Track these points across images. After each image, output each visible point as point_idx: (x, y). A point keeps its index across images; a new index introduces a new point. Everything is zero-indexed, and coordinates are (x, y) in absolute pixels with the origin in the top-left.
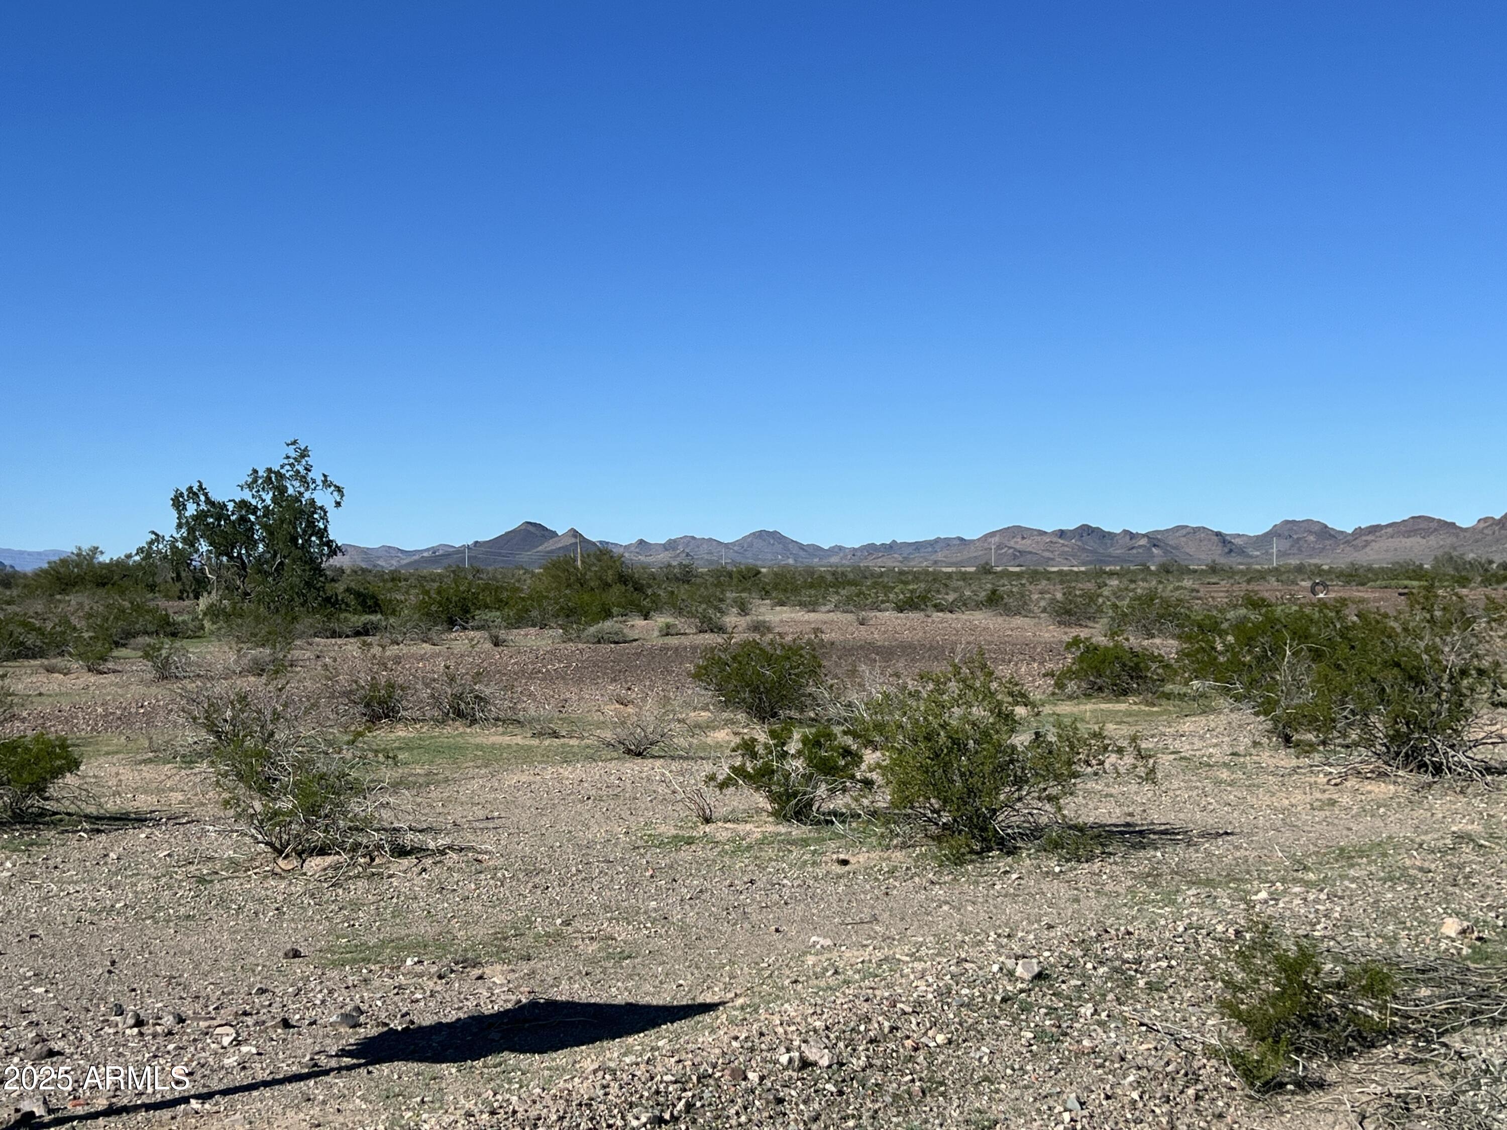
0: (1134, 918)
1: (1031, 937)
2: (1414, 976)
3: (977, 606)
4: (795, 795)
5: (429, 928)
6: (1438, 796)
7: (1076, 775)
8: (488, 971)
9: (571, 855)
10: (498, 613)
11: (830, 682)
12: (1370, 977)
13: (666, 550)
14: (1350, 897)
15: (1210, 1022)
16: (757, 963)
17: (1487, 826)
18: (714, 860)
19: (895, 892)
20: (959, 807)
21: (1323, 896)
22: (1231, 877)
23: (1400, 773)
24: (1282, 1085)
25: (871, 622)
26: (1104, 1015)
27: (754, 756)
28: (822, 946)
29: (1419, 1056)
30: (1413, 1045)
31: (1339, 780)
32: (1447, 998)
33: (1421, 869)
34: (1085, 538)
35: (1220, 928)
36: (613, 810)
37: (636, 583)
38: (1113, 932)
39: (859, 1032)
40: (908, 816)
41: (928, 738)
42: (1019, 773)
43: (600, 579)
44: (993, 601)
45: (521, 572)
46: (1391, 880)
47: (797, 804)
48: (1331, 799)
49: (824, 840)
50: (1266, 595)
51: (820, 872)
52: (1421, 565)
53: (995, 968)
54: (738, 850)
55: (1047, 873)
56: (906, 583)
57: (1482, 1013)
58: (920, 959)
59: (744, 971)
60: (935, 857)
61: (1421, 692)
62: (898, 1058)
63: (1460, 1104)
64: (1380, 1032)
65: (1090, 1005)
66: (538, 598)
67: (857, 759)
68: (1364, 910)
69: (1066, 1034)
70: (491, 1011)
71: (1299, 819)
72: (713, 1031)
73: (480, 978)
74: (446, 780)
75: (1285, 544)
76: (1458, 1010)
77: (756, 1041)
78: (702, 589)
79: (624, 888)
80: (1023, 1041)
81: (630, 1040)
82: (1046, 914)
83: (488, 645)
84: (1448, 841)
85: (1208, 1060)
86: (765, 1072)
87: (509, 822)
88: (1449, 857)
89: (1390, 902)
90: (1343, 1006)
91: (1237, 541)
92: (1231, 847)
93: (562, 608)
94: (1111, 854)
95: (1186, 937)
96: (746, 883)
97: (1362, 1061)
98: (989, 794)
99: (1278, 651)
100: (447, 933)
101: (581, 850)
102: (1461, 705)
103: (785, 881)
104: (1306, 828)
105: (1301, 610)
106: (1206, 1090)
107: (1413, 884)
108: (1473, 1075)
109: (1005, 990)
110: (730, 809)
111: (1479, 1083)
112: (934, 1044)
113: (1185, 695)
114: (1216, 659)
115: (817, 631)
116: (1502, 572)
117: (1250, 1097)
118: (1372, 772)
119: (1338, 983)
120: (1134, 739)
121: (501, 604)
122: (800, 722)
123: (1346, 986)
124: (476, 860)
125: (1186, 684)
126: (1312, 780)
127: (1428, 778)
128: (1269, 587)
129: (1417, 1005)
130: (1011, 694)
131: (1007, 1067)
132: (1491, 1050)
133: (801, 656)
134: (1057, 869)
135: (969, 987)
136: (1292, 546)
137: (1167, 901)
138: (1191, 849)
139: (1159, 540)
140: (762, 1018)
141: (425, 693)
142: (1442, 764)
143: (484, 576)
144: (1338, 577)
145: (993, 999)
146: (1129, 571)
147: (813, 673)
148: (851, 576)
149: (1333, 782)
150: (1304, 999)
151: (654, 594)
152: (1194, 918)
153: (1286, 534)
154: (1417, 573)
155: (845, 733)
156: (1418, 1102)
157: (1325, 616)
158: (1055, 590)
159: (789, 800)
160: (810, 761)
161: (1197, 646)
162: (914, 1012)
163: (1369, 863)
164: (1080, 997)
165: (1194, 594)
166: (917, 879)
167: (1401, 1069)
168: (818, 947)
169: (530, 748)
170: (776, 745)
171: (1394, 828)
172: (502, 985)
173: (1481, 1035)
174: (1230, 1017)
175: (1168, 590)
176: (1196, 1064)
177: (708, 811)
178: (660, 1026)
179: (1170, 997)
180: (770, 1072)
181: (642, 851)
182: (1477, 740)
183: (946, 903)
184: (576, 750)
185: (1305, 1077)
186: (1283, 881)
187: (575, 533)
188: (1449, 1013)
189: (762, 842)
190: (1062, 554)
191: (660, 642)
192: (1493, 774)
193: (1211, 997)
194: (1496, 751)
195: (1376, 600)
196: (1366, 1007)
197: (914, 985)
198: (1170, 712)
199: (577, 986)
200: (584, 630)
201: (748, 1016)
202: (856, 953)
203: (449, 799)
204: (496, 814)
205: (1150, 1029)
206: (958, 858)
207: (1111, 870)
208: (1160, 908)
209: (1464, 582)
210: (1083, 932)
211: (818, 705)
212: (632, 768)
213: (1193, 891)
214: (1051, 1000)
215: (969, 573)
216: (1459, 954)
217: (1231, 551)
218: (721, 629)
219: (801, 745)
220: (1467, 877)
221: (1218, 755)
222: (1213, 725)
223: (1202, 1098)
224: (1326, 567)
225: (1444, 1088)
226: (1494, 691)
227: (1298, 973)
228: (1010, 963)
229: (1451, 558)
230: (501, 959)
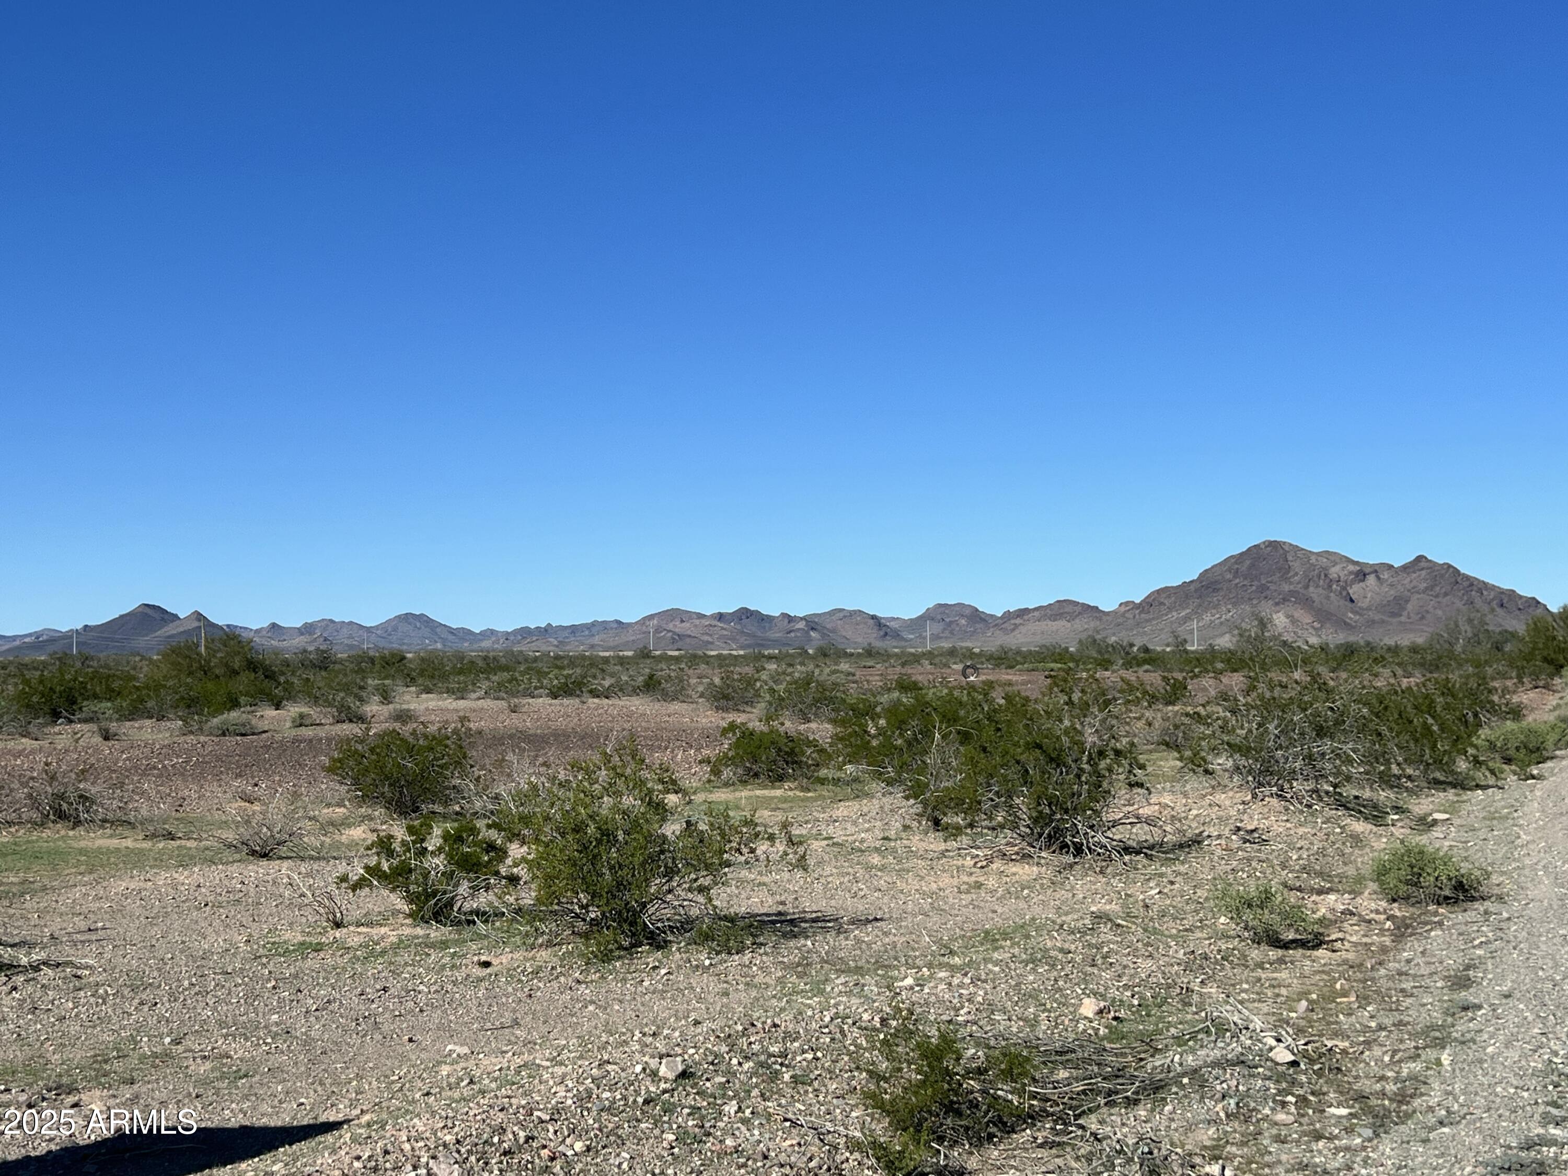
0: (783, 1010)
1: (677, 1034)
2: (1053, 1058)
3: (634, 691)
4: (434, 894)
5: (18, 1053)
6: (1079, 877)
7: (728, 864)
8: (85, 1097)
9: (184, 970)
10: (109, 704)
11: (477, 774)
12: (1009, 1062)
13: (302, 634)
14: (993, 980)
15: (854, 1114)
16: (386, 1077)
17: (1125, 906)
18: (343, 968)
19: (539, 994)
20: (607, 901)
21: (967, 980)
22: (879, 965)
23: (1043, 854)
25: (523, 710)
26: (748, 1112)
27: (390, 853)
28: (458, 1055)
29: (1057, 1139)
30: (1052, 1129)
31: (984, 863)
32: (1084, 1079)
33: (1061, 950)
34: (745, 621)
35: (866, 1017)
36: (234, 916)
37: (267, 670)
38: (760, 1025)
39: (492, 1145)
40: (555, 913)
41: (576, 830)
42: (670, 865)
43: (227, 665)
44: (651, 686)
45: (137, 659)
46: (1033, 962)
47: (436, 904)
48: (977, 882)
49: (465, 941)
50: (920, 678)
51: (459, 975)
52: (1068, 648)
53: (638, 1068)
54: (372, 955)
55: (697, 966)
56: (562, 668)
57: (1117, 1093)
58: (561, 1064)
59: (372, 1085)
60: (582, 955)
61: (1061, 773)
62: (533, 1170)
64: (1019, 1116)
65: (734, 1102)
66: (156, 687)
67: (501, 853)
68: (1006, 993)
69: (709, 1134)
70: (87, 1142)
71: (946, 903)
72: (334, 1152)
73: (75, 1105)
74: (44, 889)
75: (937, 628)
76: (1093, 1091)
77: (380, 1159)
78: (341, 676)
79: (242, 1001)
80: (665, 1144)
81: (243, 1166)
82: (694, 1009)
83: (97, 739)
84: (1087, 922)
85: (851, 1153)
87: (114, 932)
88: (1088, 938)
89: (1031, 984)
90: (984, 1092)
91: (892, 624)
92: (880, 934)
93: (183, 698)
94: (762, 944)
95: (832, 1027)
96: (378, 991)
97: (1002, 1147)
98: (639, 887)
99: (928, 734)
100: (39, 1057)
101: (195, 962)
102: (1100, 786)
103: (421, 987)
104: (953, 912)
105: (951, 694)
107: (1053, 966)
108: (1108, 1156)
109: (648, 1091)
110: (364, 912)
111: (1113, 1163)
112: (571, 1152)
113: (839, 780)
114: (869, 742)
115: (463, 719)
116: (1142, 655)
118: (1017, 853)
119: (979, 1068)
120: (785, 826)
121: (112, 694)
122: (443, 816)
123: (986, 1071)
124: (76, 976)
125: (840, 769)
126: (960, 863)
127: (1070, 859)
128: (922, 670)
129: (1055, 1088)
130: (661, 781)
131: (647, 1172)
132: (1125, 1130)
133: (446, 746)
134: (707, 962)
135: (610, 1090)
136: (945, 629)
137: (815, 992)
138: (842, 937)
139: (816, 623)
140: (388, 1135)
141: (22, 793)
142: (1082, 844)
143: (95, 664)
144: (987, 660)
145: (635, 1101)
146: (788, 655)
147: (459, 764)
148: (503, 661)
149: (979, 865)
150: (946, 1086)
151: (287, 682)
152: (842, 1007)
153: (939, 617)
154: (1061, 655)
155: (489, 827)
157: (973, 699)
158: (713, 675)
159: (427, 900)
160: (450, 857)
161: (850, 730)
162: (551, 1119)
163: (1012, 946)
164: (724, 1095)
165: (850, 678)
166: (562, 979)
167: (1041, 1153)
168: (455, 1055)
169: (141, 852)
170: (414, 842)
171: (1037, 910)
173: (1116, 1116)
174: (873, 1108)
175: (824, 673)
176: (839, 1158)
177: (338, 915)
178: (277, 1148)
179: (815, 1090)
181: (264, 960)
182: (1115, 821)
183: (592, 1002)
184: (194, 852)
185: (946, 1165)
186: (930, 966)
187: (198, 616)
188: (1086, 1095)
189: (397, 947)
190: (721, 637)
191: (294, 732)
192: (1130, 853)
193: (855, 1088)
194: (1134, 830)
195: (1024, 683)
196: (1006, 1092)
197: (553, 1091)
198: (824, 798)
200: (207, 721)
201: (373, 1134)
202: (494, 1060)
203: (46, 911)
204: (100, 925)
205: (794, 1124)
206: (606, 955)
207: (762, 960)
208: (809, 998)
209: (1105, 664)
210: (729, 1027)
211: (464, 798)
212: (258, 870)
213: (842, 980)
214: (695, 1100)
215: (627, 657)
216: (1096, 1034)
217: (886, 634)
218: (361, 719)
219: (441, 841)
220: (1105, 957)
221: (871, 839)
222: (865, 809)
224: (977, 650)
225: (1080, 1170)
226: (1130, 772)
227: (939, 1060)
228: (653, 1063)
229: (1095, 641)
230: (100, 1083)
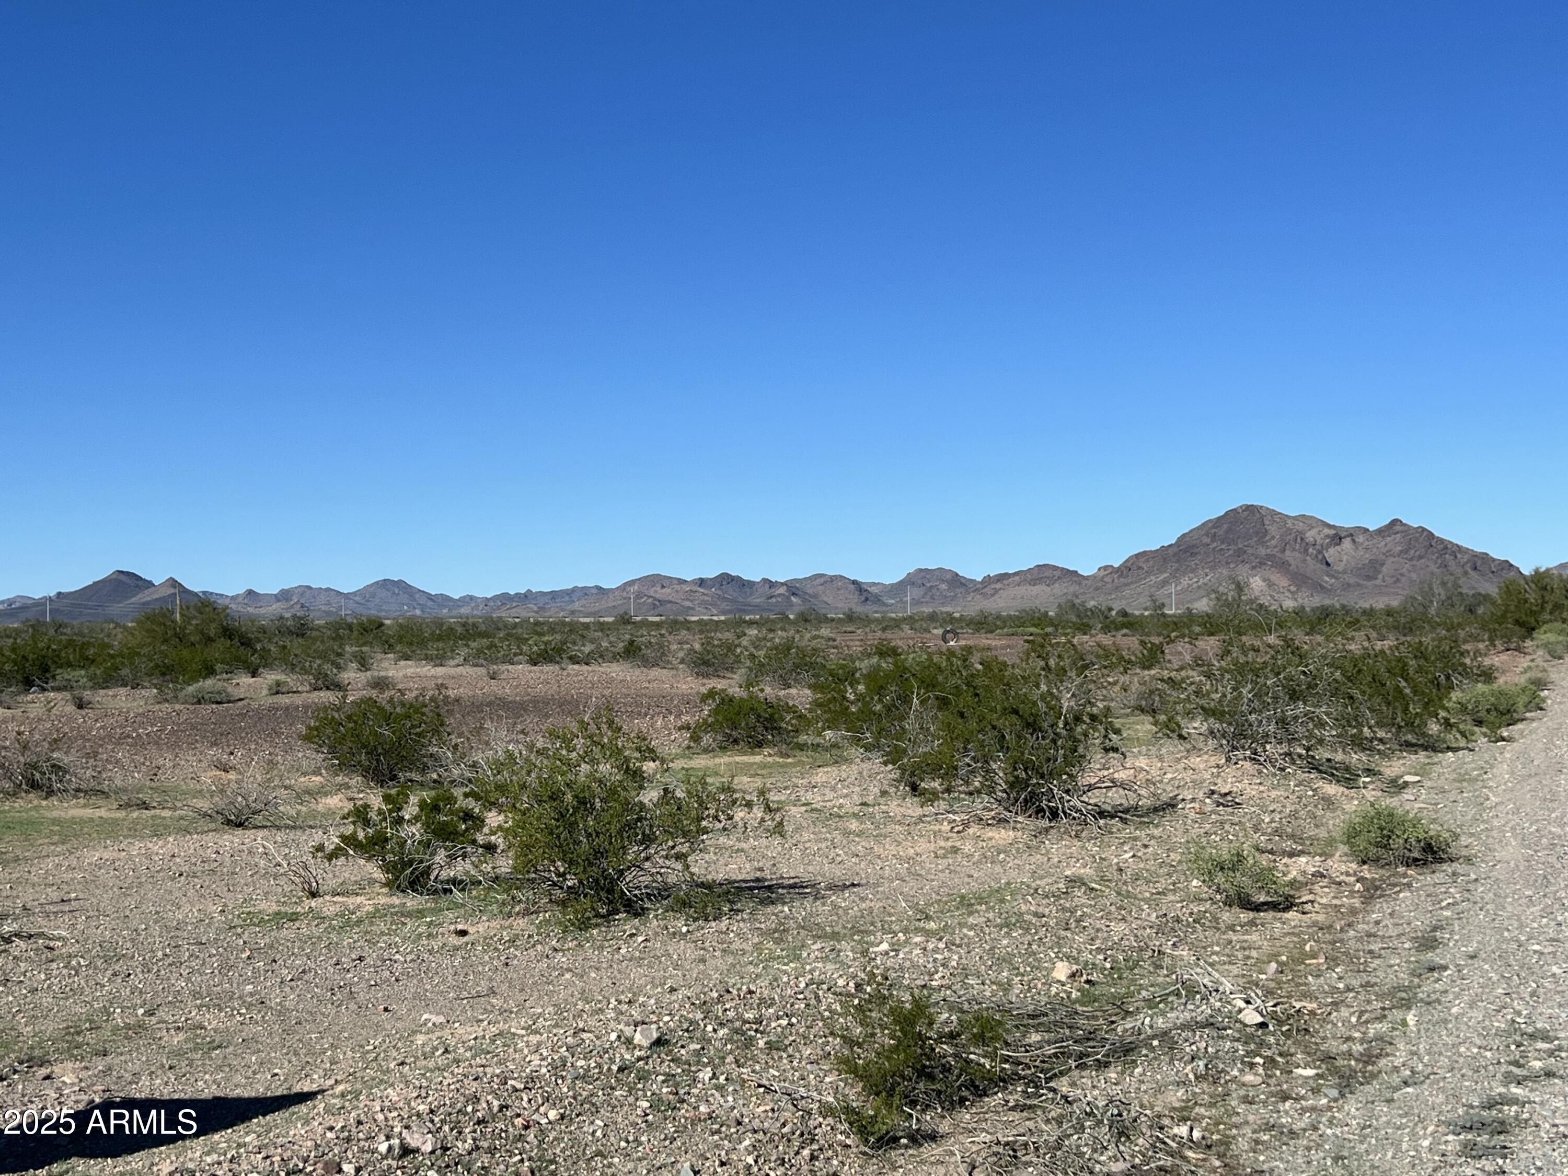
0: (758, 976)
1: (653, 1001)
2: (1025, 1022)
3: (614, 657)
4: (411, 863)
6: (1054, 841)
7: (706, 831)
8: (57, 1069)
9: (157, 938)
10: (83, 672)
11: (454, 741)
12: (981, 1026)
13: (279, 601)
14: (968, 945)
15: (827, 1080)
16: (362, 1046)
17: (1099, 869)
18: (319, 937)
19: (515, 962)
20: (585, 868)
21: (941, 945)
22: (855, 930)
23: (1020, 819)
24: (896, 1140)
25: (502, 677)
26: (722, 1079)
27: (367, 822)
28: (434, 1024)
29: (1028, 1102)
30: (1023, 1092)
31: (961, 828)
32: (1056, 1042)
33: (1036, 914)
34: (725, 586)
35: (841, 982)
36: (209, 886)
37: (243, 637)
38: (735, 992)
39: (466, 1114)
40: (533, 881)
41: (552, 798)
42: (647, 832)
43: (202, 633)
44: (631, 652)
45: (112, 626)
46: (1007, 926)
47: (412, 873)
48: (953, 847)
49: (441, 910)
50: (900, 643)
51: (436, 944)
52: (1047, 612)
53: (613, 1036)
54: (348, 924)
55: (674, 934)
56: (541, 634)
57: (1088, 1056)
58: (537, 1032)
59: (347, 1057)
60: (559, 923)
61: (1038, 738)
62: (507, 1139)
63: (1065, 1149)
64: (991, 1079)
65: (709, 1069)
66: (132, 654)
67: (479, 822)
68: (980, 958)
69: (683, 1101)
71: (922, 868)
72: (307, 1123)
73: (47, 1077)
74: (17, 859)
75: (917, 592)
76: (1064, 1054)
77: (354, 1130)
78: (318, 643)
79: (216, 972)
80: (639, 1112)
81: (216, 1137)
82: (671, 977)
83: (70, 708)
84: (1061, 886)
85: (824, 1118)
86: (362, 1163)
87: (87, 903)
88: (1062, 901)
89: (1005, 948)
90: (956, 1056)
91: (873, 590)
92: (857, 899)
93: (157, 666)
94: (739, 911)
95: (807, 993)
96: (354, 960)
97: (974, 1110)
98: (616, 855)
99: (907, 701)
100: (11, 1029)
101: (169, 932)
102: (1076, 751)
103: (397, 956)
104: (929, 877)
105: (930, 659)
106: (821, 1149)
107: (1027, 930)
108: (1078, 1118)
109: (622, 1058)
110: (340, 881)
111: (1083, 1125)
112: (545, 1121)
113: (818, 745)
114: (847, 708)
115: (441, 687)
116: (1120, 619)
117: (865, 1154)
118: (993, 818)
119: (952, 1032)
120: (762, 793)
121: (87, 662)
122: (422, 784)
123: (959, 1035)
124: (48, 948)
125: (819, 735)
126: (937, 828)
127: (1045, 823)
128: (903, 635)
129: (1027, 1051)
130: (639, 749)
131: (621, 1139)
132: (1096, 1092)
133: (423, 714)
134: (684, 929)
135: (585, 1058)
136: (926, 594)
137: (791, 958)
138: (818, 903)
139: (797, 589)
140: (362, 1105)
142: (1058, 808)
143: (68, 631)
144: (967, 625)
145: (609, 1069)
146: (768, 620)
147: (436, 732)
148: (483, 628)
149: (956, 830)
150: (919, 1051)
151: (263, 649)
152: (817, 973)
153: (920, 582)
154: (1040, 620)
155: (466, 795)
156: (1026, 1149)
157: (952, 664)
158: (694, 641)
159: (403, 869)
160: (427, 825)
161: (829, 696)
162: (525, 1088)
163: (987, 911)
164: (699, 1061)
165: (831, 643)
166: (539, 947)
167: (1012, 1116)
168: (430, 1025)
169: (115, 822)
170: (390, 811)
171: (1012, 874)
172: (73, 1084)
173: (1086, 1078)
174: (847, 1073)
175: (806, 638)
176: (812, 1123)
177: (314, 884)
178: (250, 1119)
179: (789, 1056)
180: (368, 1162)
181: (239, 930)
182: (1090, 785)
183: (568, 970)
184: (168, 822)
185: (919, 1129)
186: (905, 931)
187: (173, 583)
188: (1058, 1058)
189: (373, 916)
190: (703, 603)
191: (269, 701)
192: (1105, 817)
193: (829, 1054)
194: (1110, 794)
195: (1003, 648)
196: (979, 1055)
197: (527, 1060)
198: (803, 763)
199: (158, 1081)
200: (182, 689)
201: (347, 1104)
202: (469, 1029)
203: (18, 882)
204: (73, 895)
205: (768, 1090)
206: (583, 922)
207: (739, 927)
208: (785, 964)
209: (1084, 628)
210: (705, 994)
211: (441, 766)
212: (231, 840)
213: (818, 946)
214: (669, 1066)
215: (608, 623)
216: (1068, 997)
217: (867, 599)
218: (338, 686)
219: (418, 809)
220: (1078, 921)
221: (848, 805)
222: (844, 775)
223: (816, 1158)
224: (957, 615)
225: (1051, 1133)
226: (1105, 737)
227: (912, 1025)
228: (629, 1031)
229: (1074, 605)
230: (72, 1055)
